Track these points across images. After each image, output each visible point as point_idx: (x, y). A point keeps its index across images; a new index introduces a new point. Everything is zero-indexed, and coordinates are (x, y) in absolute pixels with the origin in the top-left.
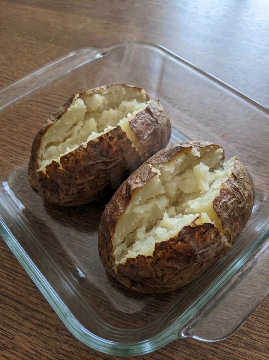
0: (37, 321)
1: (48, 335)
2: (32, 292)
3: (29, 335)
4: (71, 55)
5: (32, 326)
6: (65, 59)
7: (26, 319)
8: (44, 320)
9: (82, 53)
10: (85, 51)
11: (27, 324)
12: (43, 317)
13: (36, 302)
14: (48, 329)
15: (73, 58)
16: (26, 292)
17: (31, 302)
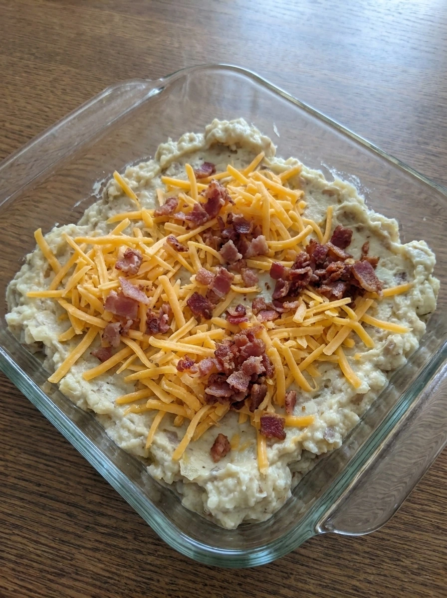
0: (105, 529)
1: (125, 547)
2: (90, 488)
3: (96, 550)
4: (107, 93)
5: (99, 537)
6: (99, 101)
7: (87, 528)
8: (115, 526)
9: (123, 90)
10: (128, 86)
11: (89, 534)
12: (112, 522)
13: (98, 501)
14: (122, 537)
15: (110, 99)
16: (81, 487)
17: (90, 502)
